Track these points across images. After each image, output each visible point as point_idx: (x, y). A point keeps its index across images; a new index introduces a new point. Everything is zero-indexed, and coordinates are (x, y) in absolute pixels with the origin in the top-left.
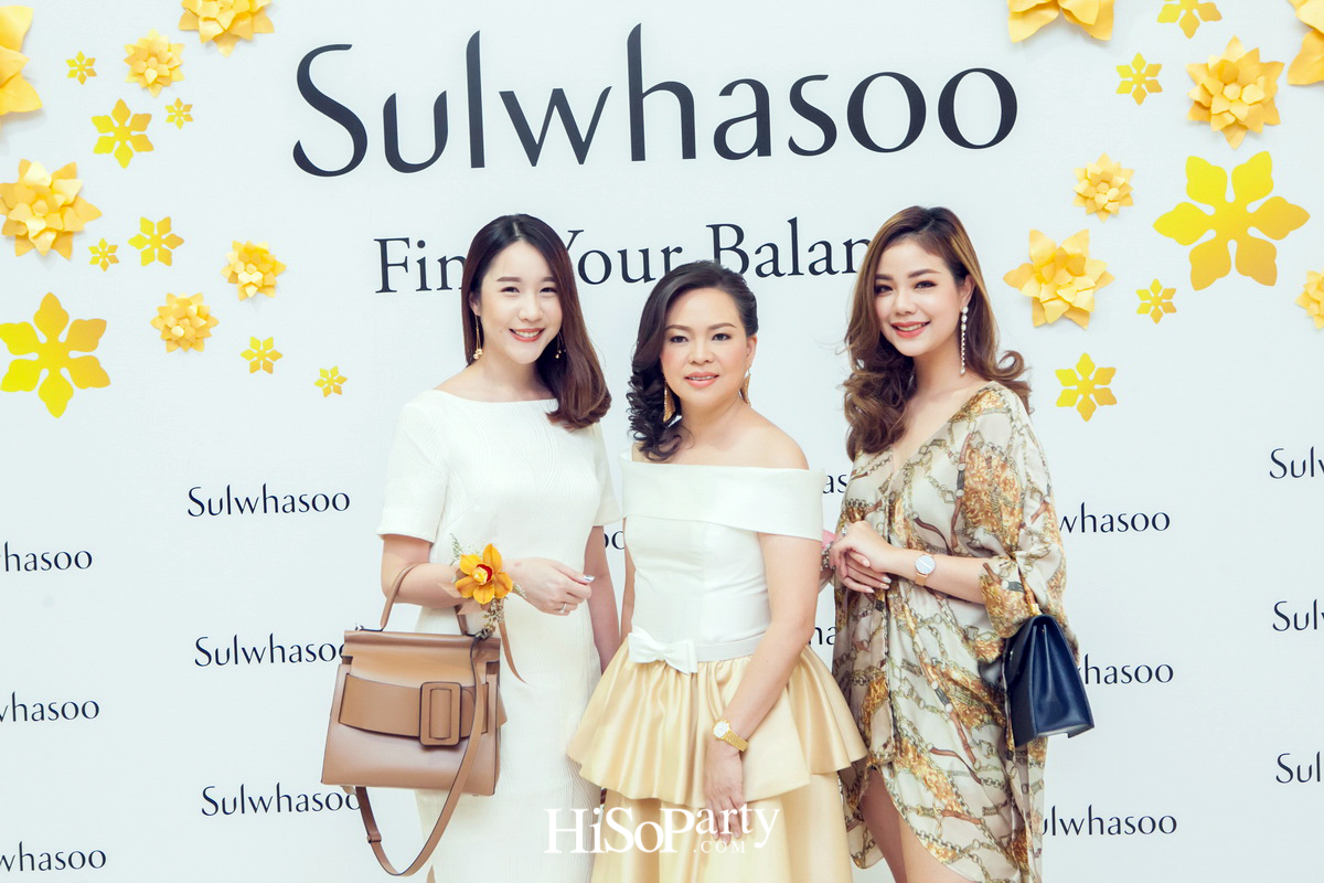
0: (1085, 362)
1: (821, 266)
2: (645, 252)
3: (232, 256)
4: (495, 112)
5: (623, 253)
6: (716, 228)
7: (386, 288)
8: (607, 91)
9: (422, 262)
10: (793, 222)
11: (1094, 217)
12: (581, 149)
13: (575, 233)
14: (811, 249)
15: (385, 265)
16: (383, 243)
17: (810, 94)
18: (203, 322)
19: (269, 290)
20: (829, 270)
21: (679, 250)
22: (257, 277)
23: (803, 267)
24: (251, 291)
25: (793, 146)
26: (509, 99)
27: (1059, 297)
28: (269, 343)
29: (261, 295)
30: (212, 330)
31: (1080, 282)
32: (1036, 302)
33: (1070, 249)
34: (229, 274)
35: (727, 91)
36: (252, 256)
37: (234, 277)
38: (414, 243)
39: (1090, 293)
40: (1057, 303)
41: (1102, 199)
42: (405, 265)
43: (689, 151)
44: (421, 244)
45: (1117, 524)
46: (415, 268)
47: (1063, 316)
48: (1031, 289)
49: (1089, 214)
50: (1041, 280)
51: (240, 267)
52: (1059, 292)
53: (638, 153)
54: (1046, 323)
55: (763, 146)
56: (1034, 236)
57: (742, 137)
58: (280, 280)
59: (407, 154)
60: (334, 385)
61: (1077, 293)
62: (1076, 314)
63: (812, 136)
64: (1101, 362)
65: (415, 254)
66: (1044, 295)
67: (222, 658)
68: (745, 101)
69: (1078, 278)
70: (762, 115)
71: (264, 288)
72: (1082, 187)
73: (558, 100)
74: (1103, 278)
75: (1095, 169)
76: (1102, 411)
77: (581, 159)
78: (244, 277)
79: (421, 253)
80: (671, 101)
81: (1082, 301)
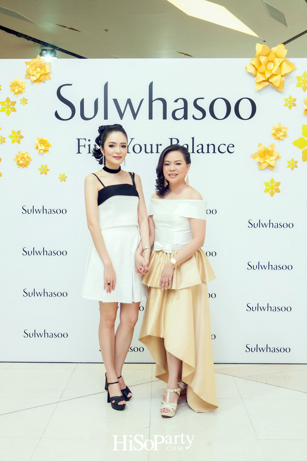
0: (272, 180)
1: (200, 151)
2: (151, 145)
3: (37, 142)
4: (111, 104)
5: (145, 145)
6: (171, 139)
7: (79, 152)
8: (143, 99)
9: (89, 145)
10: (193, 138)
11: (277, 140)
12: (135, 116)
13: (132, 139)
14: (198, 146)
15: (79, 146)
16: (79, 140)
17: (199, 103)
18: (28, 160)
19: (47, 152)
20: (202, 152)
21: (161, 145)
22: (43, 148)
23: (195, 151)
24: (42, 152)
25: (194, 117)
26: (115, 101)
27: (266, 162)
28: (46, 166)
29: (44, 153)
30: (31, 162)
31: (272, 158)
32: (260, 163)
33: (270, 149)
34: (35, 147)
35: (176, 101)
36: (42, 142)
37: (37, 148)
38: (87, 140)
39: (274, 161)
40: (266, 163)
41: (278, 136)
42: (84, 146)
43: (165, 117)
44: (89, 140)
45: (279, 226)
46: (87, 147)
47: (267, 167)
48: (258, 159)
49: (275, 139)
50: (261, 157)
51: (39, 145)
52: (266, 161)
53: (151, 117)
54: (262, 169)
55: (185, 117)
56: (260, 145)
57: (180, 114)
58: (50, 149)
59: (86, 116)
60: (63, 179)
61: (270, 160)
62: (270, 167)
63: (199, 114)
64: (277, 180)
65: (87, 143)
66: (261, 161)
67: (30, 254)
68: (181, 104)
69: (271, 157)
70: (186, 108)
71: (45, 151)
72: (273, 132)
73: (129, 102)
74: (278, 158)
75: (277, 126)
76: (276, 194)
77: (135, 119)
78: (40, 148)
79: (89, 143)
80: (160, 103)
81: (272, 163)
